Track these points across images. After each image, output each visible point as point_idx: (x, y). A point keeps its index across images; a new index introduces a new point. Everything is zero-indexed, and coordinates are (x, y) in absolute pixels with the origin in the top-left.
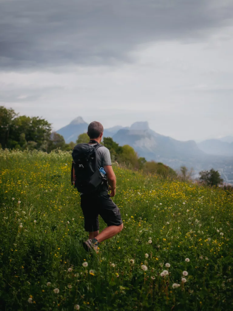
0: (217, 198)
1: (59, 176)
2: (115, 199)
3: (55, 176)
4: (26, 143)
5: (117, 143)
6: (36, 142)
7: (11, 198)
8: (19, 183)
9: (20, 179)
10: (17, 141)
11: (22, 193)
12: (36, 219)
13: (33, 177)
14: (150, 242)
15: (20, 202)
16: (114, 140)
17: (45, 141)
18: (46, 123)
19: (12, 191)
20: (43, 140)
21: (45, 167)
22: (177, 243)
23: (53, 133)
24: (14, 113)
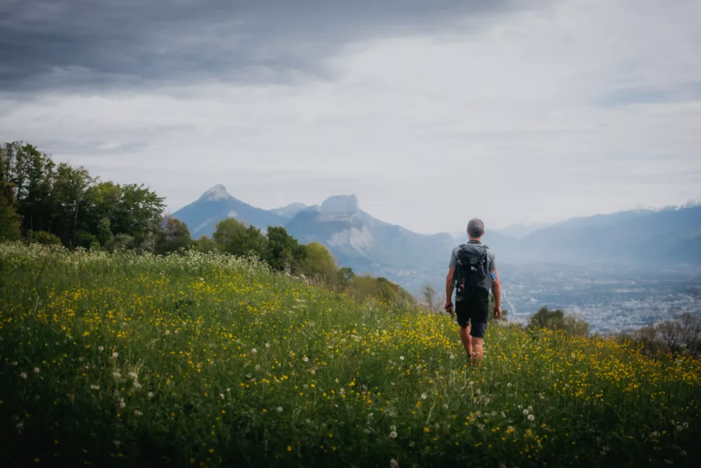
0: (516, 346)
1: (190, 303)
2: (309, 348)
3: (182, 302)
4: (112, 238)
5: (294, 238)
6: (131, 235)
7: (97, 347)
8: (111, 316)
9: (110, 308)
10: (93, 234)
11: (120, 335)
12: (152, 390)
13: (138, 304)
14: (393, 435)
15: (115, 355)
16: (289, 233)
17: (151, 234)
18: (153, 198)
19: (98, 331)
20: (147, 231)
21: (158, 284)
22: (447, 437)
23: (166, 217)
24: (87, 177)
